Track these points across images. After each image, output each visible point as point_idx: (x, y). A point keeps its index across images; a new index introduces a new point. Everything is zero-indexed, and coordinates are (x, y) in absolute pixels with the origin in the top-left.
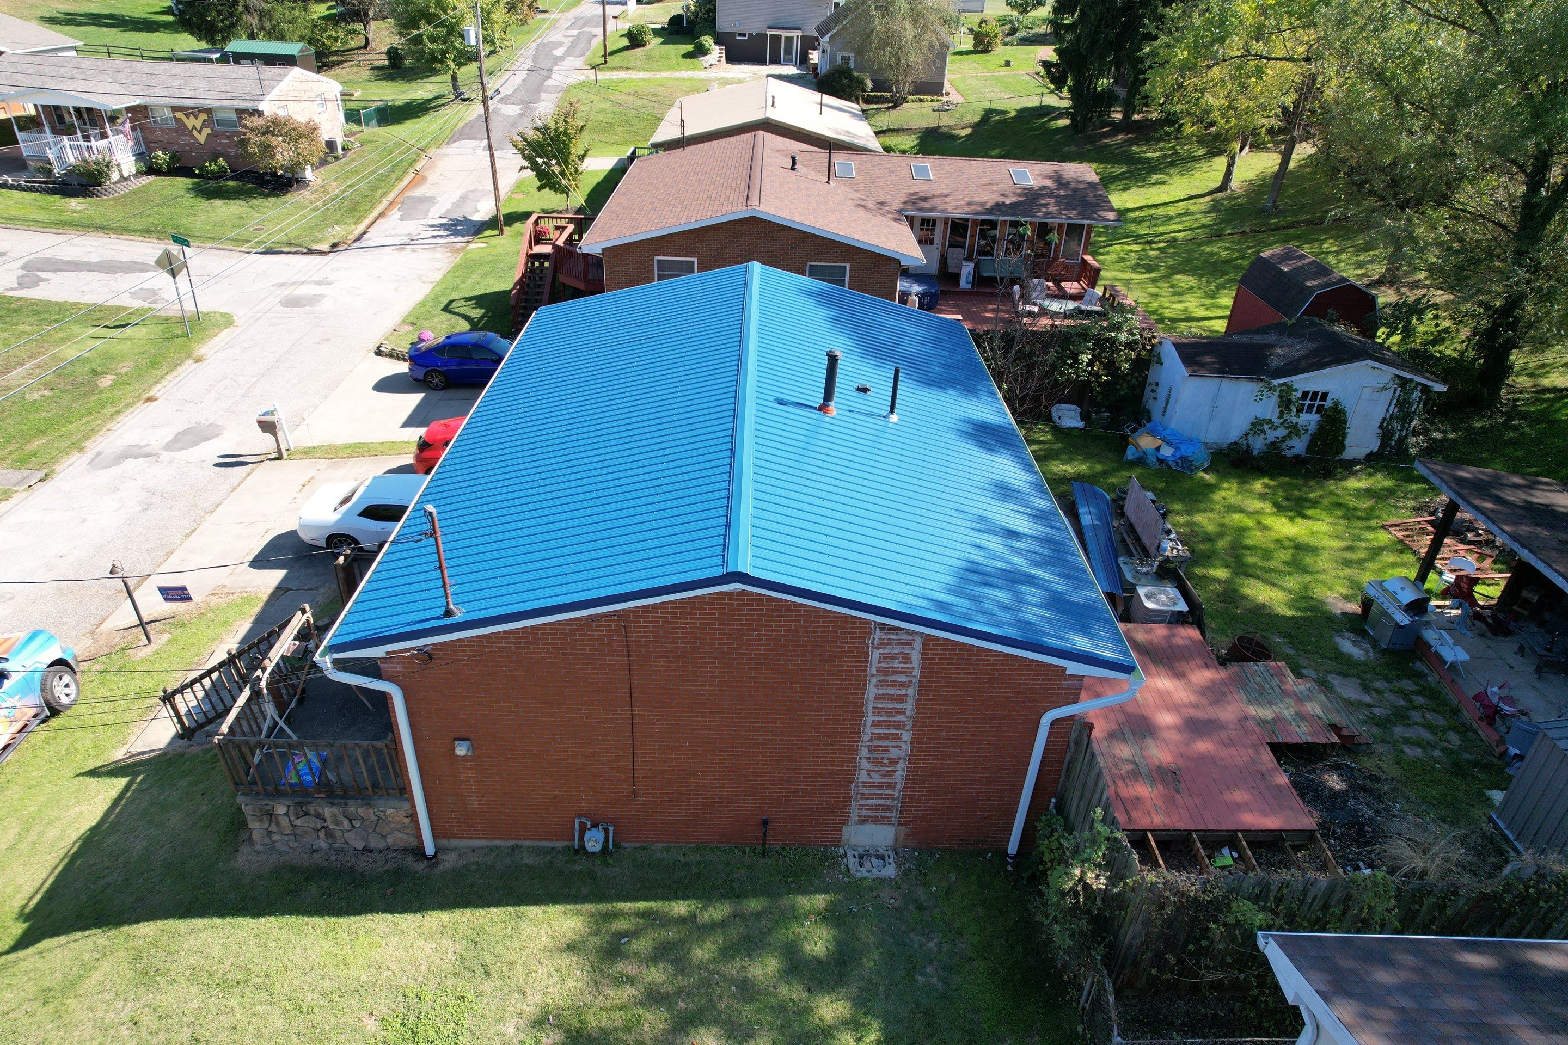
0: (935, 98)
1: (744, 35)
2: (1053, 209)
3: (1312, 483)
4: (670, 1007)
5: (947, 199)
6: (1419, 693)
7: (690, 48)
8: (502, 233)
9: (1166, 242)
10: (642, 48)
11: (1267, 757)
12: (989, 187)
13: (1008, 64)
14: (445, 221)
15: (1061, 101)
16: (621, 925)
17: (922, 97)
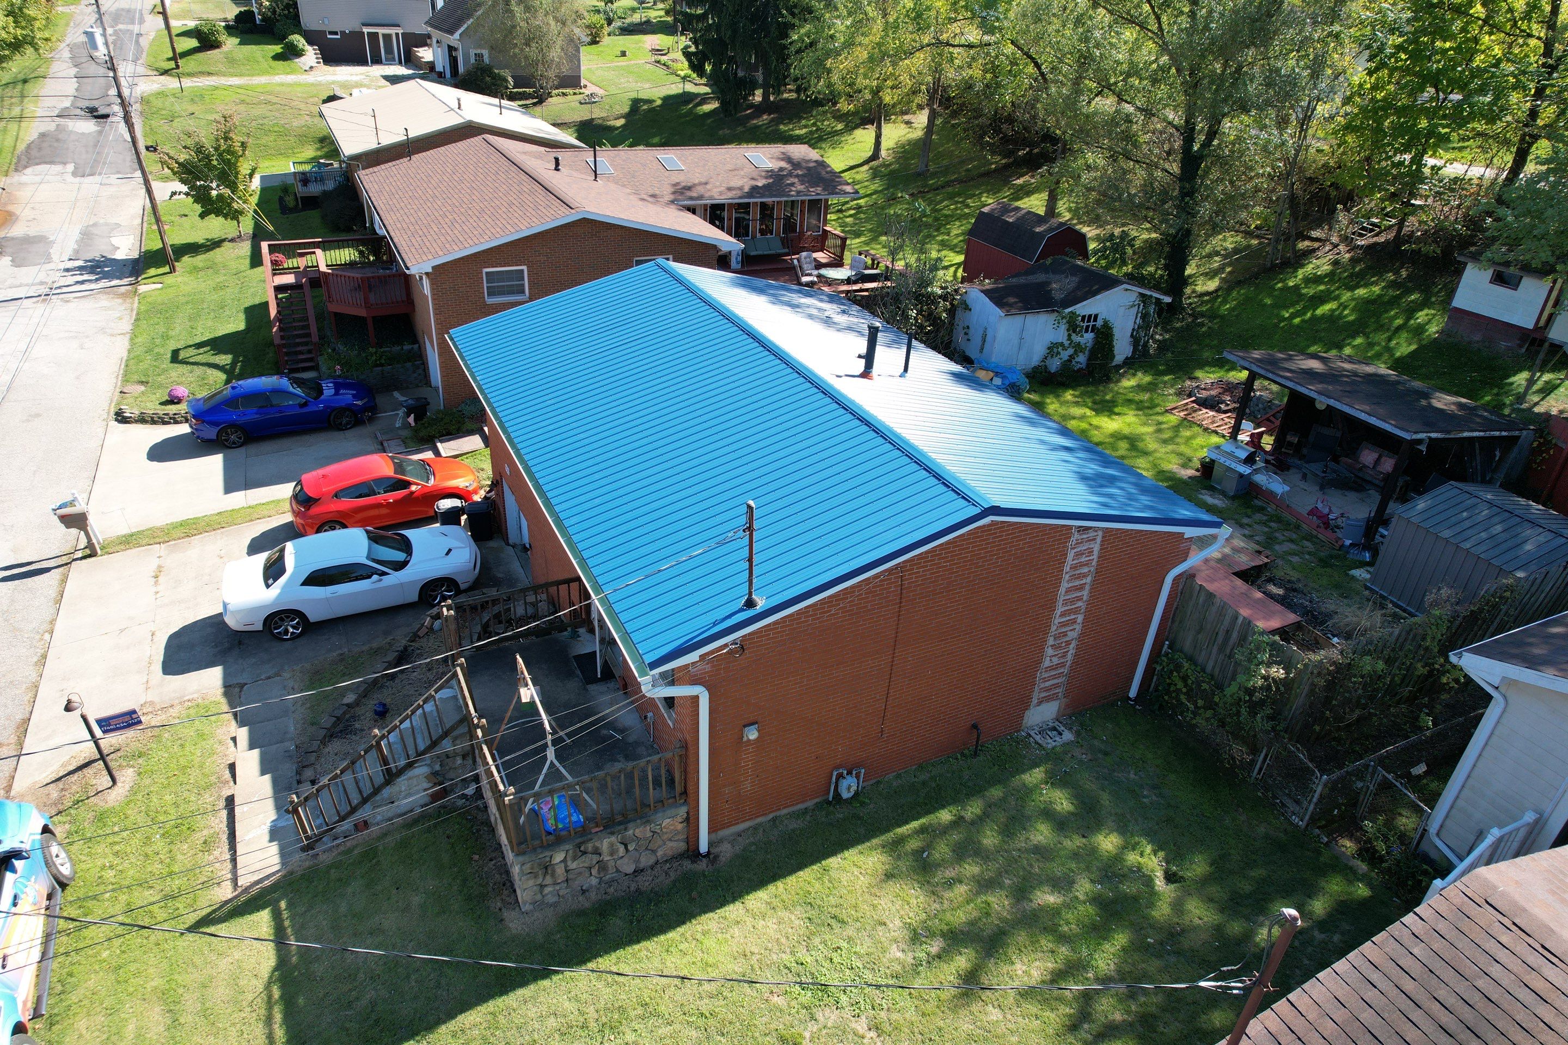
0: (577, 91)
1: (336, 33)
2: (800, 187)
3: (1101, 388)
4: (1001, 886)
5: (708, 187)
6: (1271, 521)
7: (278, 49)
8: (173, 270)
9: (854, 209)
10: (216, 51)
11: (1239, 582)
12: (736, 172)
13: (623, 54)
14: (80, 263)
15: (699, 87)
16: (914, 844)
17: (564, 91)
